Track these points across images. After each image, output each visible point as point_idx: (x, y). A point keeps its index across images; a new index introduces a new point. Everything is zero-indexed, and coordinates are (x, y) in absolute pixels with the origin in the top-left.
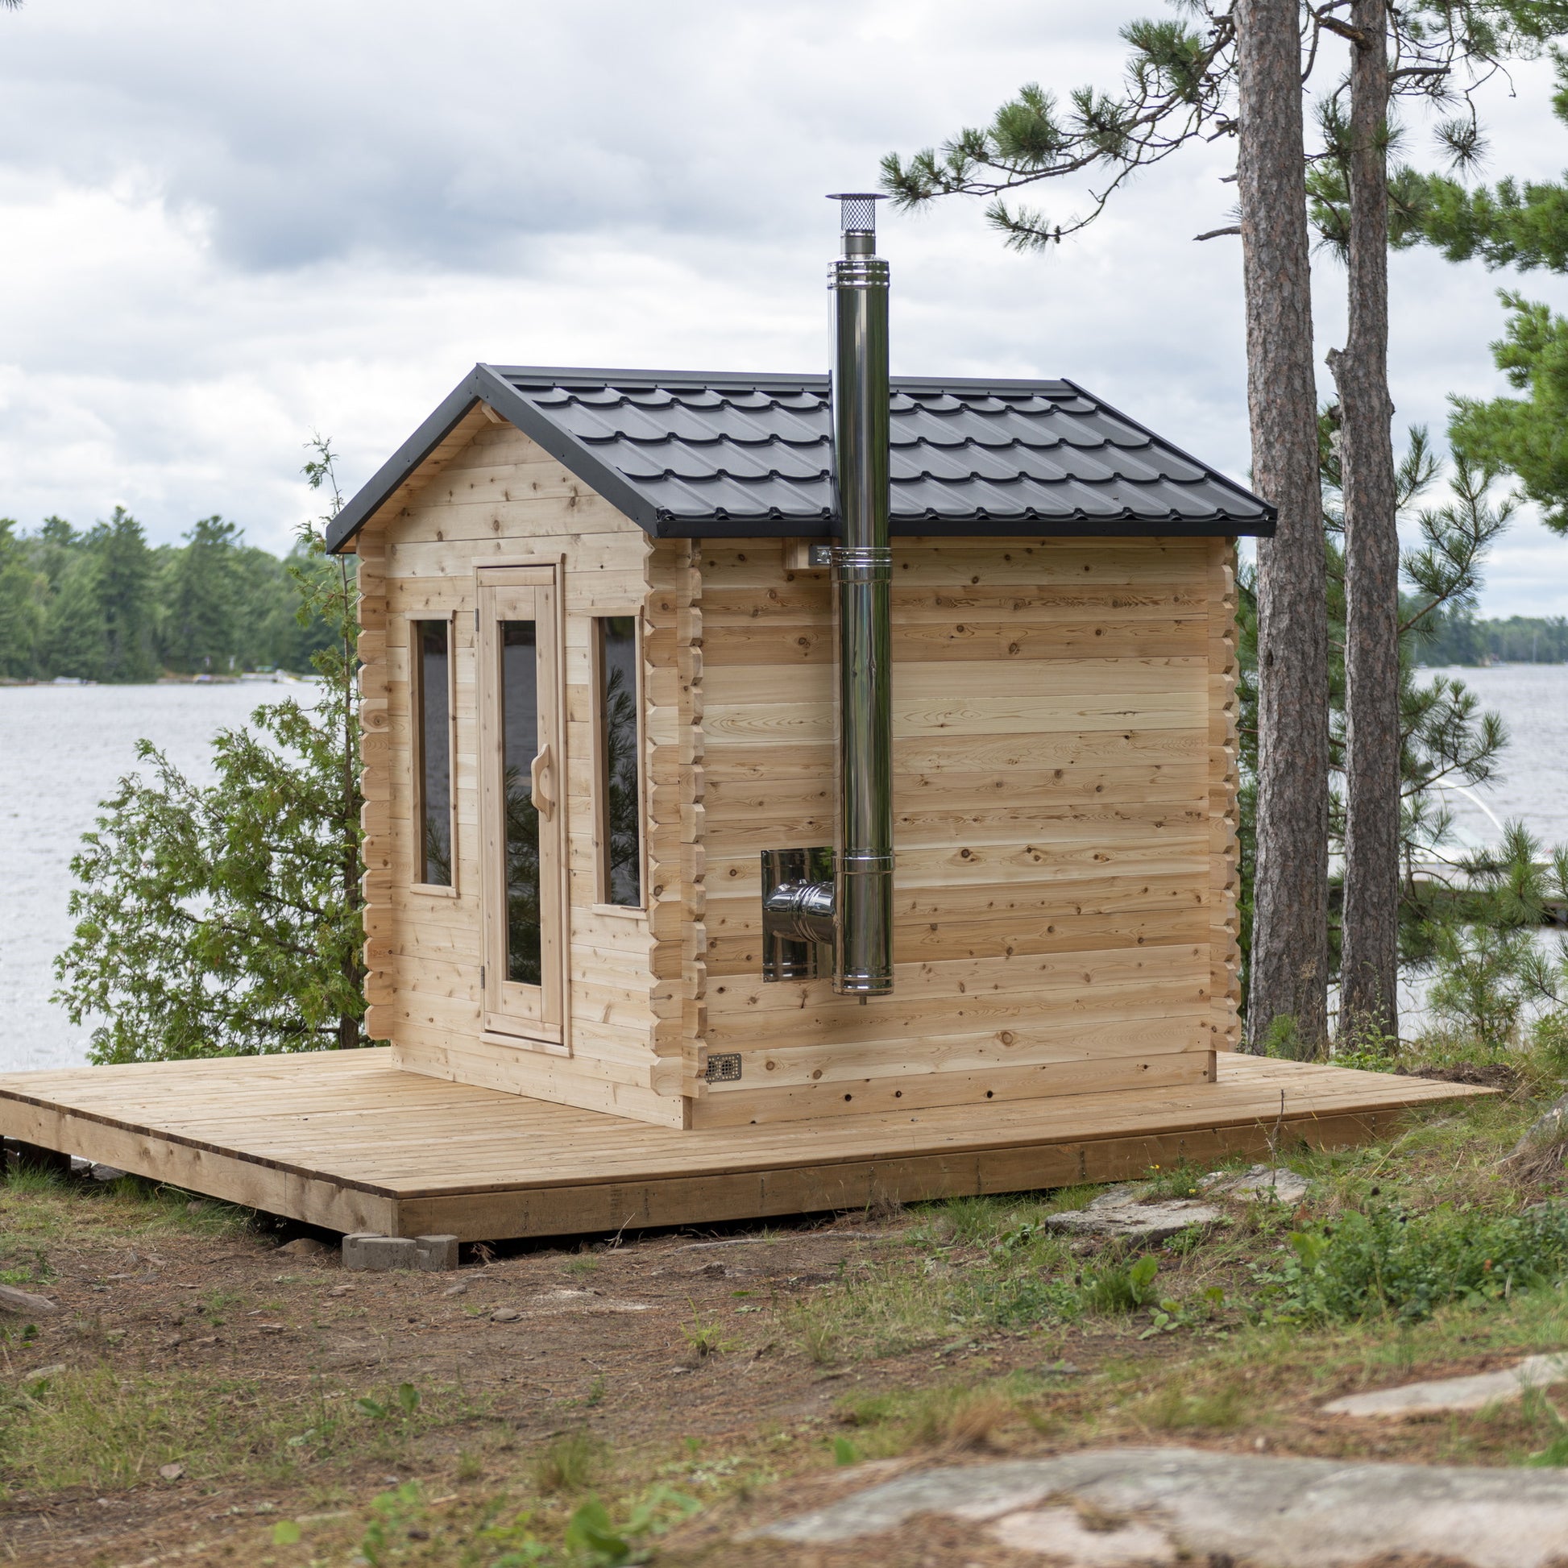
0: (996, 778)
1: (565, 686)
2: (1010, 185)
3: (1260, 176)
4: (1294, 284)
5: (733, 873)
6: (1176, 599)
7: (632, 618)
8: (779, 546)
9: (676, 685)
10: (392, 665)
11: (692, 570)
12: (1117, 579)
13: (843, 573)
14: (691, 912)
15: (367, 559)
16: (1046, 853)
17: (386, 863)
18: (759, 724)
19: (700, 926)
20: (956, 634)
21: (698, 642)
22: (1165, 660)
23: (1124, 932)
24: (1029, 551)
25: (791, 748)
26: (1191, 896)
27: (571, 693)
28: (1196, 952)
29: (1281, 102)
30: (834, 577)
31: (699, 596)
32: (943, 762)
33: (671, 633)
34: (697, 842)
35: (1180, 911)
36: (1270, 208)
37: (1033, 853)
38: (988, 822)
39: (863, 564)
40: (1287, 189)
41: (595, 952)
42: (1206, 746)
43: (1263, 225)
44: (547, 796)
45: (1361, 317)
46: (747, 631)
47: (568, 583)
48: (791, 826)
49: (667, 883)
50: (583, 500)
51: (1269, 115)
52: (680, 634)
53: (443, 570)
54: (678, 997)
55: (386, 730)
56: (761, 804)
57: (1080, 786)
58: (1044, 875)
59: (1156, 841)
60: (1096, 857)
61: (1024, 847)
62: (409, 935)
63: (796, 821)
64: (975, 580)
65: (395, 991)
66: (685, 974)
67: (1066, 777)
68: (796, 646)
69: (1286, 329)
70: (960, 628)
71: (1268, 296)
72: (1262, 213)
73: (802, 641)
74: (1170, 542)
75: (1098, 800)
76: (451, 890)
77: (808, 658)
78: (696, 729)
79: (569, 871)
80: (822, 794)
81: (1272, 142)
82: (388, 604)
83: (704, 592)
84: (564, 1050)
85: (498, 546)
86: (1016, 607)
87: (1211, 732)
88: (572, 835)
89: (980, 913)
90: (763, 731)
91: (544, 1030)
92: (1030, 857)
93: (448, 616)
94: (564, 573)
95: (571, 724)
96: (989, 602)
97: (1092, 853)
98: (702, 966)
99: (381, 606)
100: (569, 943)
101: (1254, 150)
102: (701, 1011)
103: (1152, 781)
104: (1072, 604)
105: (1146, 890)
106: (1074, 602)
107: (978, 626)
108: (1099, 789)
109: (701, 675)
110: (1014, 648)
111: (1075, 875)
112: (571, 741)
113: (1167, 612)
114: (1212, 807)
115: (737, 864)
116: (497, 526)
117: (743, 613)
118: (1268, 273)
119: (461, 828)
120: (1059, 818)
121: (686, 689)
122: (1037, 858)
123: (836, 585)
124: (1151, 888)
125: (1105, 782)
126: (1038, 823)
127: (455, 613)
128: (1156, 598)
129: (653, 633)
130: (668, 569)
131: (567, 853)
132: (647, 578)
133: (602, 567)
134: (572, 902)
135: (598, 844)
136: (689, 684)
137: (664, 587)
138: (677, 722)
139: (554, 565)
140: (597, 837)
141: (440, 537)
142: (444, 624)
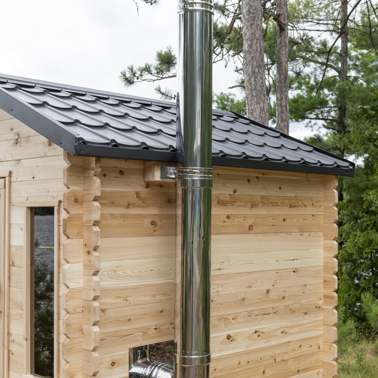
0: (242, 296)
1: (10, 246)
2: (158, 79)
3: (252, 67)
4: (264, 103)
5: (113, 364)
6: (313, 205)
7: (53, 208)
8: (142, 167)
9: (82, 250)
11: (95, 178)
12: (289, 193)
13: (184, 183)
16: (262, 333)
18: (129, 272)
20: (226, 220)
21: (96, 223)
22: (308, 233)
23: (292, 368)
24: (257, 178)
25: (146, 286)
26: (317, 346)
27: (13, 249)
28: (318, 373)
29: (258, 44)
30: (179, 185)
31: (99, 194)
32: (220, 289)
33: (79, 217)
34: (94, 350)
35: (312, 354)
36: (256, 78)
37: (257, 334)
38: (239, 319)
39: (197, 178)
40: (261, 72)
42: (322, 274)
43: (253, 83)
45: (281, 116)
46: (124, 217)
47: (12, 187)
48: (145, 332)
49: (74, 375)
50: (23, 140)
51: (254, 48)
52: (85, 218)
56: (129, 320)
57: (276, 297)
58: (261, 344)
59: (304, 322)
60: (282, 332)
61: (254, 331)
63: (148, 329)
64: (235, 192)
67: (271, 293)
68: (150, 226)
69: (262, 117)
70: (228, 217)
71: (256, 106)
72: (253, 79)
73: (153, 223)
74: (312, 177)
75: (284, 303)
77: (156, 233)
78: (95, 278)
79: (9, 351)
80: (162, 312)
81: (256, 56)
83: (102, 192)
86: (252, 206)
87: (325, 268)
88: (11, 331)
89: (235, 368)
90: (131, 277)
92: (256, 336)
94: (10, 182)
95: (12, 268)
96: (241, 204)
97: (280, 331)
101: (250, 59)
103: (303, 293)
104: (274, 206)
105: (301, 346)
106: (275, 205)
107: (236, 216)
108: (283, 298)
109: (99, 244)
110: (251, 227)
111: (274, 342)
112: (12, 277)
113: (310, 211)
114: (325, 303)
115: (116, 358)
117: (122, 206)
118: (255, 99)
120: (268, 314)
121: (89, 252)
122: (259, 336)
123: (180, 191)
124: (303, 345)
125: (286, 295)
126: (260, 318)
128: (306, 204)
129: (68, 217)
130: (79, 177)
131: (9, 341)
132: (66, 183)
133: (34, 178)
134: (10, 369)
135: (27, 339)
136: (91, 250)
137: (76, 188)
138: (82, 273)
139: (5, 178)
140: (27, 335)
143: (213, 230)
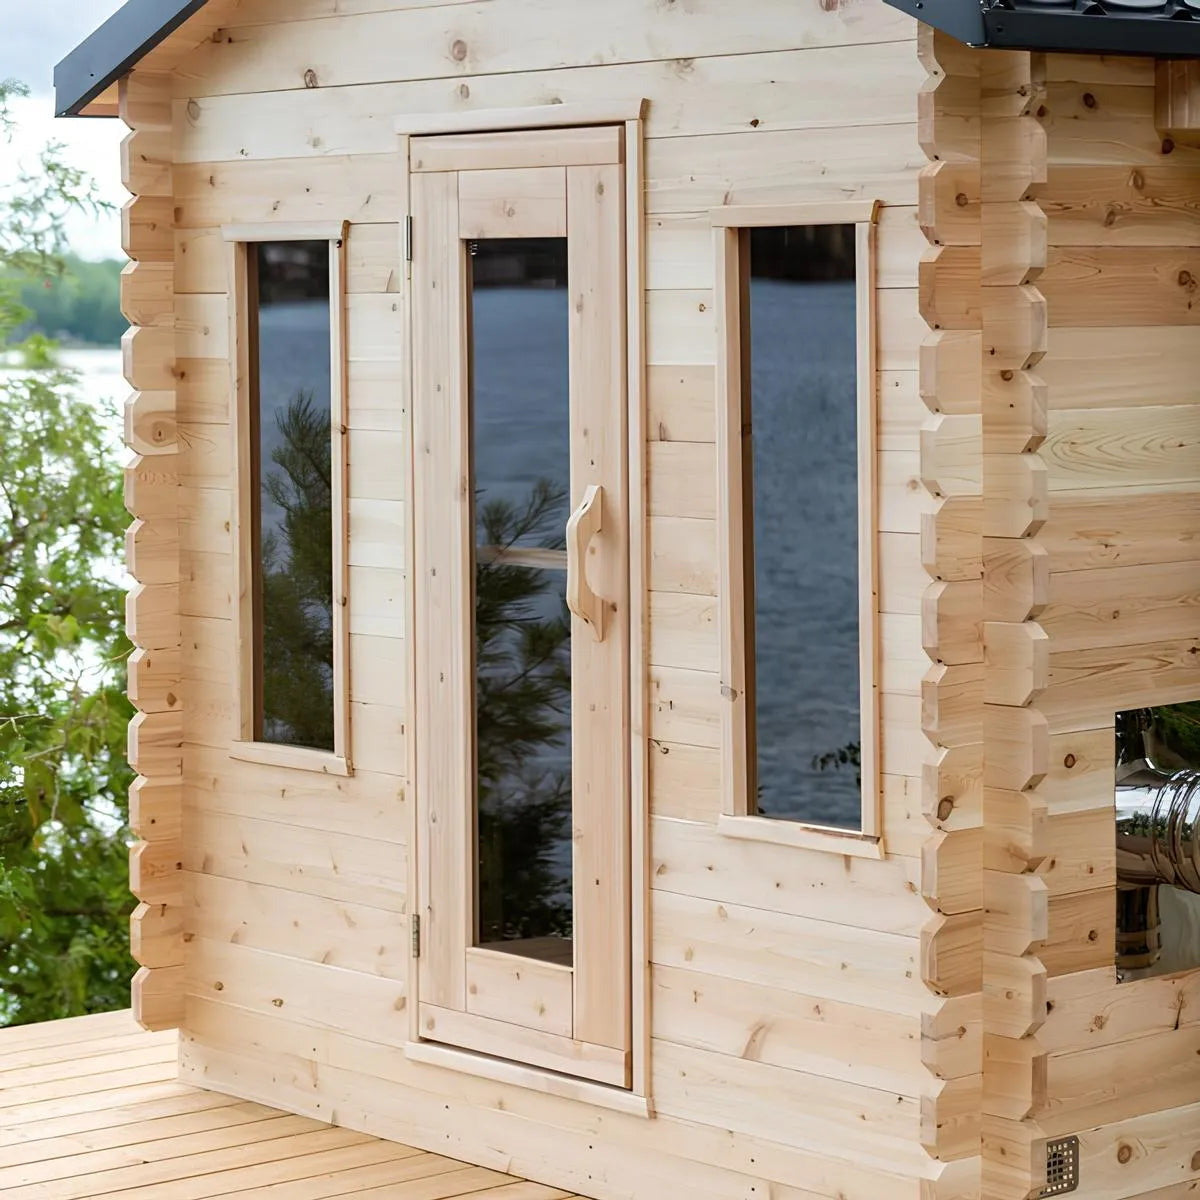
1: (646, 369)
5: (1070, 761)
7: (849, 230)
8: (1148, 79)
9: (981, 368)
10: (186, 326)
11: (1027, 123)
14: (1014, 853)
15: (141, 127)
17: (172, 701)
18: (1114, 449)
19: (1035, 883)
21: (1032, 277)
25: (1162, 498)
27: (658, 384)
31: (1042, 178)
33: (970, 256)
34: (1030, 703)
41: (722, 914)
44: (596, 590)
46: (1097, 256)
47: (652, 159)
48: (1162, 658)
49: (960, 790)
52: (989, 261)
53: (316, 143)
54: (976, 1031)
55: (173, 449)
56: (1116, 615)
62: (222, 841)
63: (1171, 648)
65: (189, 938)
66: (994, 984)
68: (1175, 287)
73: (1185, 279)
76: (334, 760)
77: (1195, 313)
78: (1032, 462)
79: (649, 743)
82: (178, 212)
83: (1051, 171)
84: (636, 1102)
85: (465, 92)
88: (656, 671)
90: (1121, 464)
91: (578, 1055)
93: (334, 233)
94: (645, 140)
95: (657, 447)
98: (1036, 967)
99: (164, 215)
100: (649, 888)
102: (1039, 1064)
109: (1044, 347)
112: (660, 481)
115: (1078, 741)
116: (460, 50)
117: (1091, 218)
119: (356, 641)
121: (1006, 376)
127: (347, 225)
129: (941, 258)
130: (967, 119)
131: (648, 707)
132: (929, 138)
133: (755, 123)
134: (656, 805)
135: (734, 693)
136: (1016, 366)
138: (979, 447)
139: (622, 123)
140: (733, 681)
141: (311, 81)
142: (320, 249)
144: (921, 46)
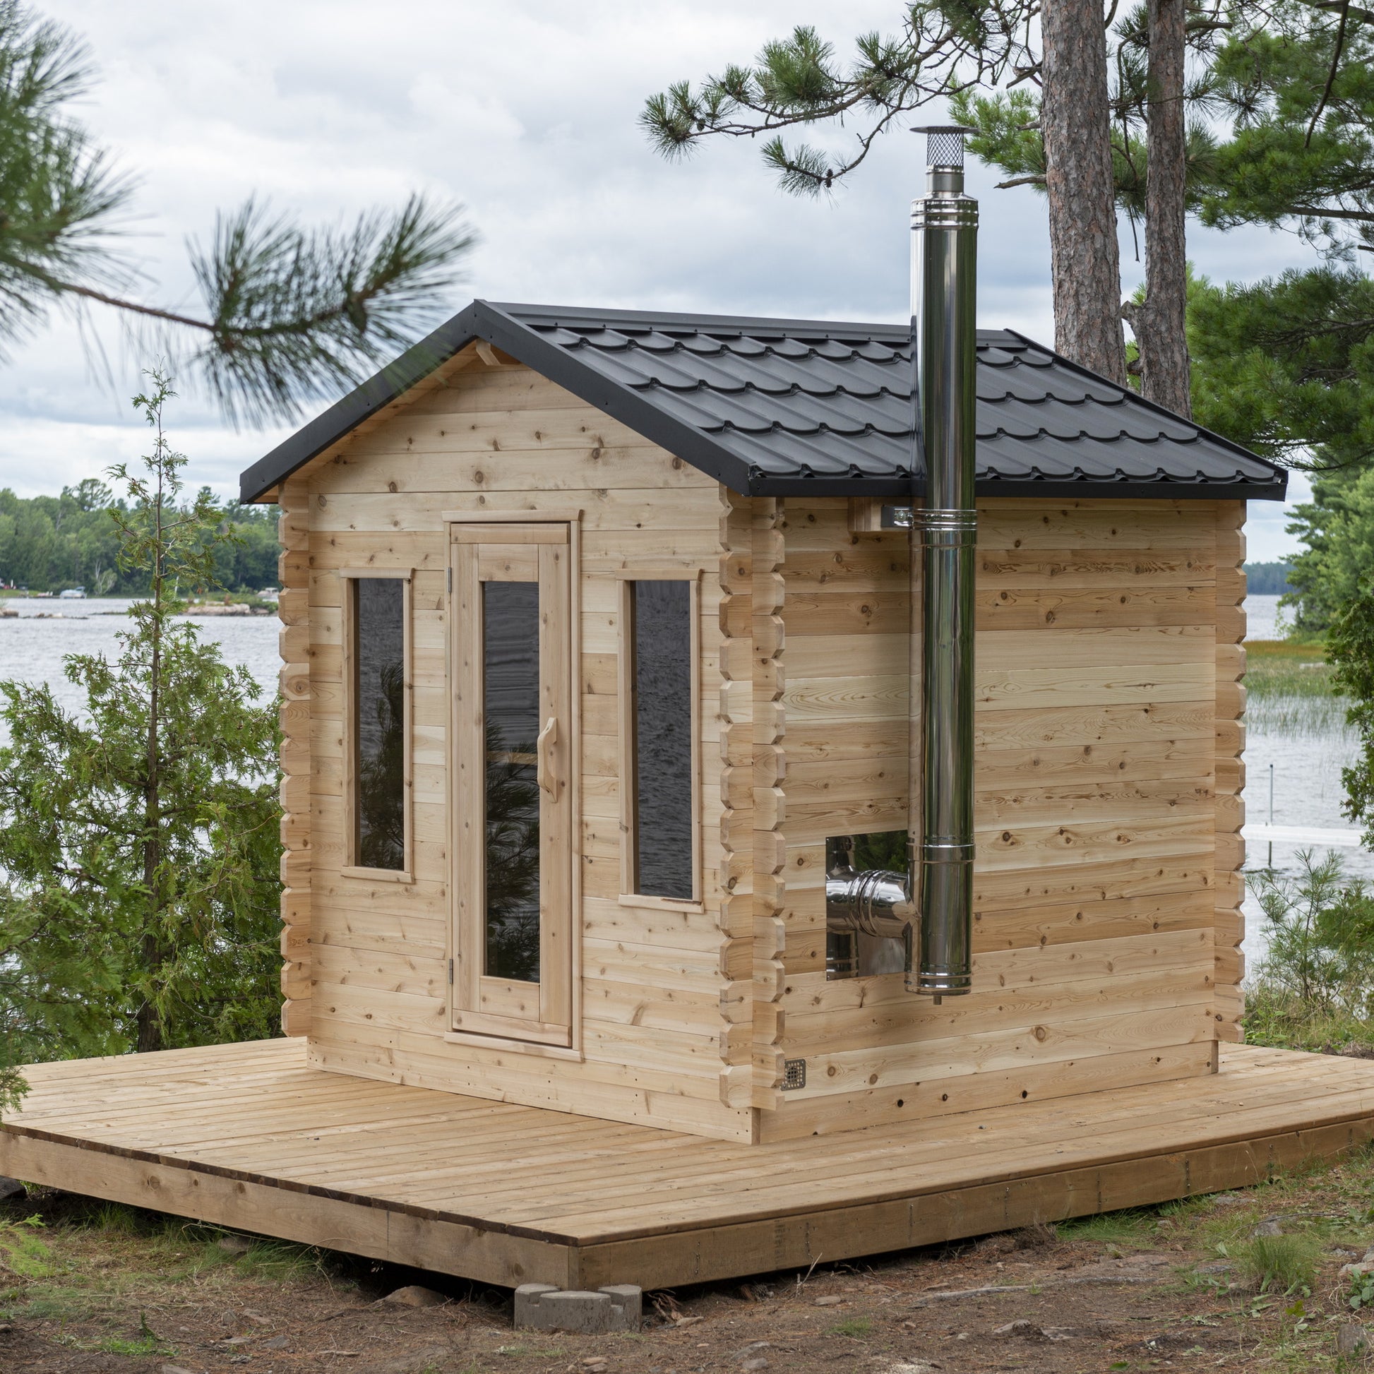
0: (1033, 756)
1: (581, 655)
2: (767, 127)
3: (1069, 125)
4: (1105, 236)
5: (801, 862)
6: (1189, 565)
7: (686, 583)
8: (844, 505)
9: (752, 659)
10: (316, 626)
11: (775, 532)
12: (1135, 541)
13: (927, 538)
14: (768, 906)
15: (291, 510)
16: (1076, 834)
17: (305, 843)
18: (825, 699)
19: (779, 922)
20: (1000, 601)
21: (777, 611)
22: (1179, 629)
23: (1142, 917)
24: (1065, 513)
25: (854, 725)
26: (1198, 877)
27: (587, 663)
28: (1203, 936)
29: (1090, 51)
30: (917, 540)
31: (782, 561)
32: (988, 739)
33: (745, 600)
34: (775, 829)
35: (1189, 894)
36: (1081, 158)
37: (1065, 835)
38: (1026, 803)
39: (949, 527)
40: (1097, 138)
41: (621, 948)
42: (1213, 719)
43: (1073, 175)
44: (553, 774)
45: (1162, 270)
46: (816, 598)
47: (585, 542)
48: (852, 808)
49: (740, 874)
50: (612, 451)
51: (1077, 63)
52: (756, 602)
53: (396, 524)
54: (748, 1000)
55: (307, 697)
56: (826, 786)
57: (1106, 763)
58: (1074, 858)
59: (1169, 820)
60: (1119, 838)
61: (1057, 829)
62: (335, 924)
63: (857, 804)
64: (1018, 544)
65: (314, 983)
66: (758, 975)
67: (1094, 755)
68: (859, 614)
69: (1099, 282)
70: (1004, 596)
71: (1080, 247)
72: (1072, 163)
73: (865, 610)
74: (1186, 505)
75: (1122, 777)
76: (404, 875)
77: (870, 628)
78: (778, 706)
79: (582, 857)
80: (881, 775)
81: (1082, 91)
82: (312, 560)
83: (787, 556)
84: (574, 1054)
85: (482, 500)
86: (1053, 573)
87: (1217, 705)
88: (586, 818)
89: (1018, 900)
90: (829, 707)
91: (543, 1031)
92: (1062, 839)
93: (408, 575)
94: (581, 532)
95: (587, 697)
96: (1029, 568)
97: (1115, 834)
98: (779, 965)
99: (304, 562)
100: (582, 936)
101: (1063, 98)
102: (780, 1016)
103: (1168, 757)
104: (1101, 570)
105: (1161, 872)
106: (1103, 568)
107: (1020, 593)
108: (1122, 766)
109: (783, 647)
110: (1050, 616)
111: (1100, 858)
112: (587, 715)
113: (1181, 579)
114: (1218, 784)
115: (806, 851)
116: (479, 477)
117: (812, 579)
118: (1079, 224)
119: (417, 807)
120: (1087, 797)
121: (764, 662)
122: (1068, 840)
123: (918, 550)
124: (1166, 870)
125: (1128, 760)
126: (1070, 803)
127: (414, 571)
128: (1173, 563)
129: (730, 601)
130: (745, 530)
131: (581, 838)
132: (725, 540)
133: (639, 526)
134: (586, 891)
135: (627, 829)
136: (769, 657)
137: (742, 550)
138: (751, 698)
139: (569, 522)
140: (627, 821)
141: (393, 488)
142: (398, 583)
143: (978, 622)
144: (721, 493)
